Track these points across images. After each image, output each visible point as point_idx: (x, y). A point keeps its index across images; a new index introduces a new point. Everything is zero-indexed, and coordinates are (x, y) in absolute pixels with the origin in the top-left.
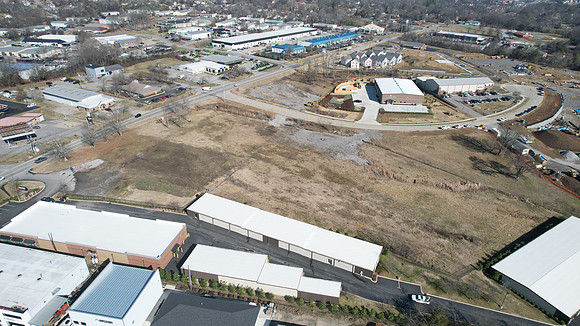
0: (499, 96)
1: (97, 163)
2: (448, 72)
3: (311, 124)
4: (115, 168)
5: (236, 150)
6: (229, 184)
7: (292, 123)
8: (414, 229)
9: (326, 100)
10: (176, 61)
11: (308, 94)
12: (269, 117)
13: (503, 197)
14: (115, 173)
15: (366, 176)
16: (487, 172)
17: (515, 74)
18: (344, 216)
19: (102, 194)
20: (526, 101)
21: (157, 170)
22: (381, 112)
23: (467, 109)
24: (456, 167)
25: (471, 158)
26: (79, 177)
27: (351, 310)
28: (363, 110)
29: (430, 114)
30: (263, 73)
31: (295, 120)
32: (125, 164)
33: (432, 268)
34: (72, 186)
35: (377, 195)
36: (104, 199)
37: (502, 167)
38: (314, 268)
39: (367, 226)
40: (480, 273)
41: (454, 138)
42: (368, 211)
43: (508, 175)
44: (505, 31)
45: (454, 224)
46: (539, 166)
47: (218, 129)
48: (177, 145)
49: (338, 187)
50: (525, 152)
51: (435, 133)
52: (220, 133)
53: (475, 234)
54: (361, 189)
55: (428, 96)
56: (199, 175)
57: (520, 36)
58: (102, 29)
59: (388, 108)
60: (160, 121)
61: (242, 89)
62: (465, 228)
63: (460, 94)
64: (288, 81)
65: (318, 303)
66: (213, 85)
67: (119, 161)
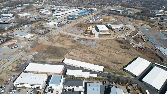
0: (126, 29)
1: (37, 53)
2: (114, 22)
3: (84, 39)
4: (41, 54)
5: (68, 47)
6: (69, 56)
7: (79, 39)
8: (109, 62)
9: (86, 32)
10: (45, 22)
11: (81, 30)
12: (73, 37)
13: (126, 54)
14: (42, 55)
15: (98, 51)
16: (123, 49)
17: (129, 22)
18: (95, 61)
19: (41, 60)
20: (131, 30)
21: (52, 53)
22: (99, 34)
23: (118, 33)
24: (117, 48)
25: (120, 45)
26: (34, 56)
27: (100, 79)
28: (95, 34)
29: (110, 34)
30: (68, 24)
31: (80, 38)
32: (43, 53)
33: (113, 70)
34: (33, 59)
35: (101, 56)
36: (42, 61)
37: (126, 47)
38: (91, 72)
39: (100, 63)
40: (122, 70)
41: (116, 41)
42: (100, 59)
43: (127, 49)
44: (127, 8)
45: (117, 61)
46: (134, 46)
47: (62, 42)
48: (54, 47)
49: (92, 54)
50: (131, 43)
51: (112, 40)
52: (63, 43)
53: (121, 62)
54: (97, 54)
55: (110, 29)
56: (62, 54)
57: (130, 10)
58: (19, 11)
59: (101, 33)
60: (47, 40)
61: (65, 30)
62: (119, 61)
63: (117, 29)
64: (75, 27)
65: (93, 78)
66: (57, 29)
67: (42, 52)
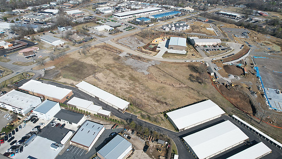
1: (53, 67)
3: (136, 56)
5: (102, 65)
6: (93, 78)
7: (128, 55)
9: (147, 46)
10: (94, 24)
11: (141, 43)
12: (120, 52)
13: (192, 91)
14: (58, 72)
15: (145, 79)
16: (192, 81)
17: (240, 37)
18: (127, 92)
19: (51, 78)
20: (232, 51)
21: (71, 71)
23: (203, 53)
25: (190, 75)
26: (46, 72)
28: (159, 51)
30: (127, 31)
32: (62, 69)
34: (43, 75)
35: (144, 86)
37: (200, 79)
39: (133, 96)
41: (189, 66)
46: (214, 80)
47: (99, 57)
48: (82, 62)
50: (212, 74)
51: (183, 63)
53: (170, 102)
54: (140, 83)
55: (191, 46)
57: (261, 15)
58: (70, 6)
59: (170, 51)
60: (79, 52)
64: (136, 36)
65: (103, 117)
